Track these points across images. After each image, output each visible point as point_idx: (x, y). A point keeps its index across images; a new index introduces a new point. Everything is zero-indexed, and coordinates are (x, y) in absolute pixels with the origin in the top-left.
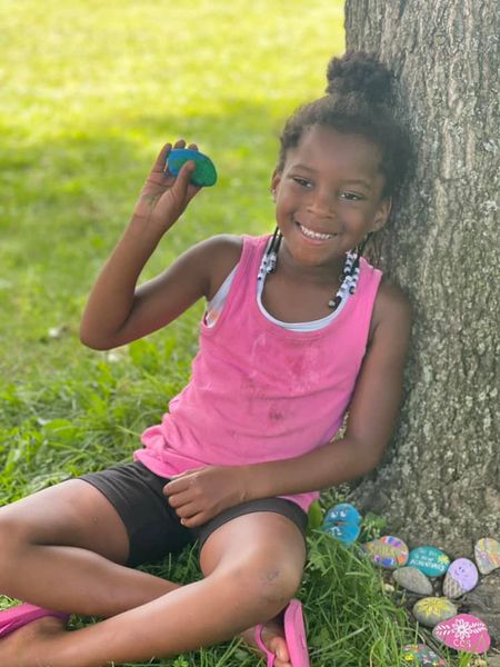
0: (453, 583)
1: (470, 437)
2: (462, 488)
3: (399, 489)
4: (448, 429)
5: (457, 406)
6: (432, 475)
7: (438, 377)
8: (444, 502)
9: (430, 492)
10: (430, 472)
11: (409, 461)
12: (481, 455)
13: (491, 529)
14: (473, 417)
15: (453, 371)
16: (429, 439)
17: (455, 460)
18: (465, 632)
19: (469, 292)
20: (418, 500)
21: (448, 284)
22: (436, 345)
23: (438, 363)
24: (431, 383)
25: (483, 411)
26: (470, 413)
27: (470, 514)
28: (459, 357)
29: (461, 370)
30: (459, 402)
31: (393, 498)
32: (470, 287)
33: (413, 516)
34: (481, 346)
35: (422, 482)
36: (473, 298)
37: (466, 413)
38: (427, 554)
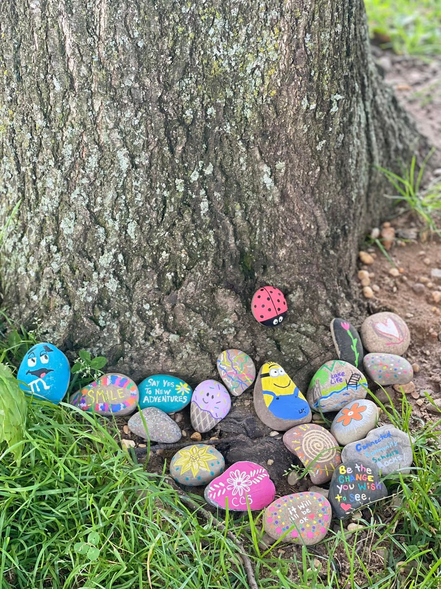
0: (204, 415)
1: (187, 230)
2: (187, 294)
3: (107, 310)
4: (159, 225)
5: (166, 194)
6: (148, 286)
7: (137, 161)
8: (166, 316)
9: (147, 306)
10: (145, 283)
11: (115, 274)
12: (203, 248)
13: (231, 338)
14: (188, 204)
15: (156, 150)
16: (135, 242)
17: (173, 261)
18: (243, 485)
19: (167, 43)
20: (134, 319)
21: (136, 34)
22: (130, 119)
23: (135, 143)
24: (128, 171)
25: (197, 194)
26: (183, 199)
27: (202, 324)
28: (162, 131)
29: (166, 149)
30: (168, 188)
31: (102, 323)
32: (167, 35)
33: (131, 341)
34: (188, 113)
35: (135, 296)
36: (173, 50)
37: (177, 200)
38: (161, 386)
